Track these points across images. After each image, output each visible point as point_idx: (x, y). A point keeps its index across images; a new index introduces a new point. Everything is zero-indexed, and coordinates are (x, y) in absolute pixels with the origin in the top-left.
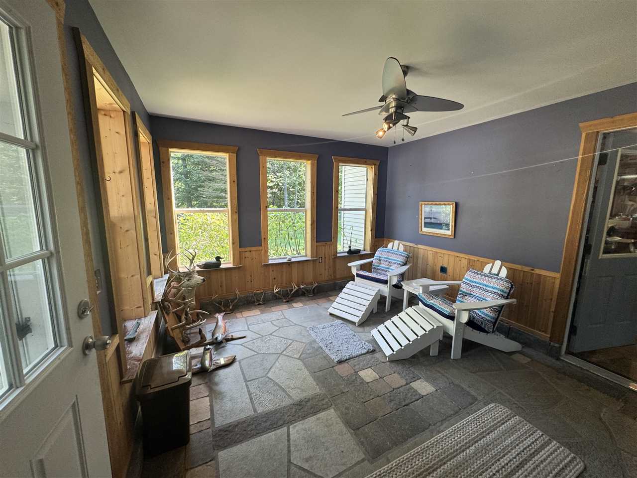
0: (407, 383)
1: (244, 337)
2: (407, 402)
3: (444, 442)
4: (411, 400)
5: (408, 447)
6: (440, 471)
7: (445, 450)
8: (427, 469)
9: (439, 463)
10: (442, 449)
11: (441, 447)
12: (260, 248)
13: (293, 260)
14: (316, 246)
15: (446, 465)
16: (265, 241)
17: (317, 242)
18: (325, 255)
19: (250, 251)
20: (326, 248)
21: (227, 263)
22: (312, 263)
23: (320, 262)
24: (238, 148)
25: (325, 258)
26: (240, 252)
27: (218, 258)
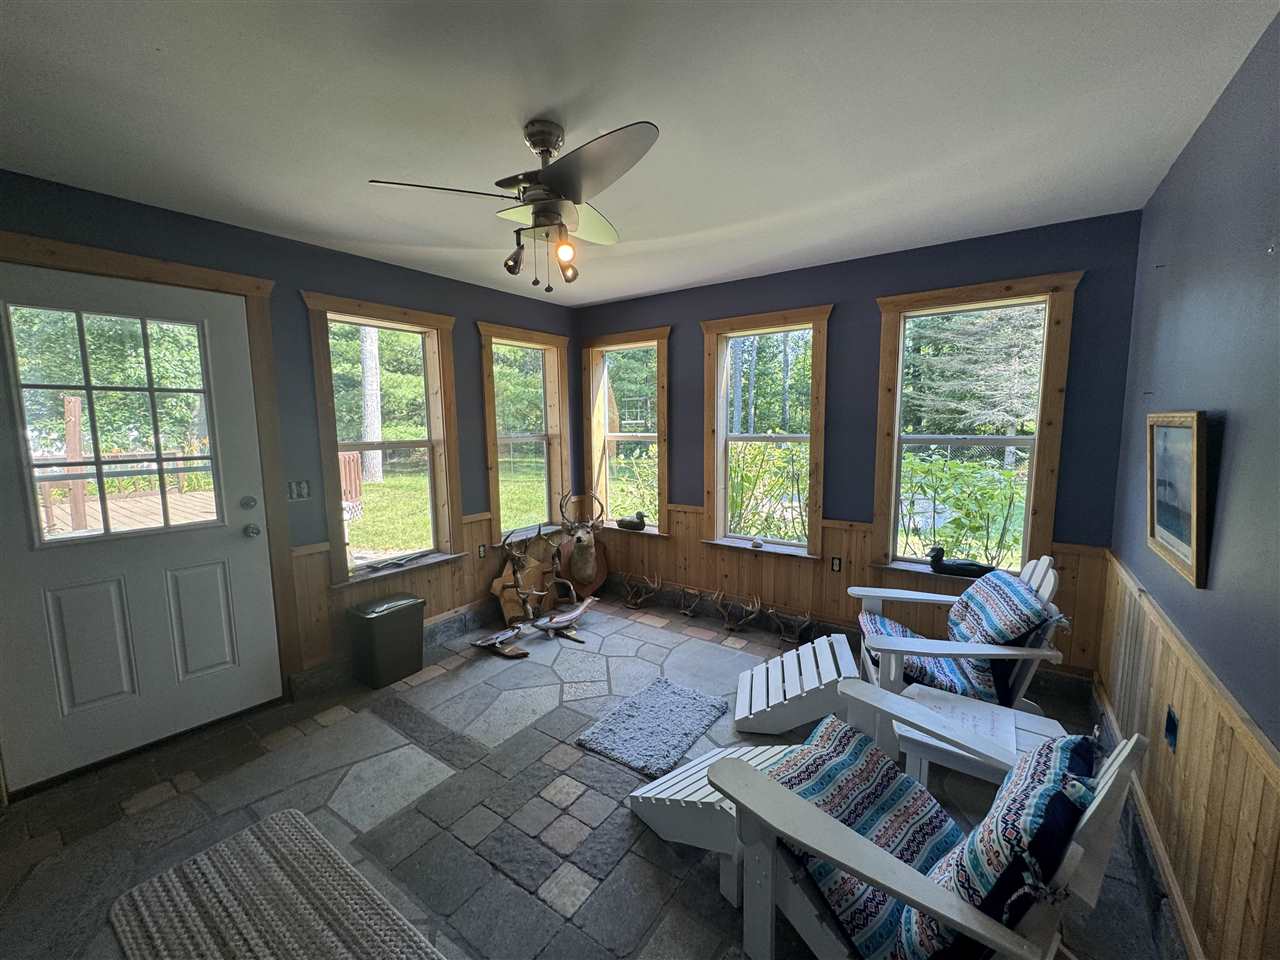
0: (567, 856)
1: (583, 642)
2: (507, 867)
3: (400, 944)
4: (512, 871)
5: (386, 885)
6: (333, 942)
7: (379, 947)
8: (337, 920)
9: (349, 939)
10: (383, 942)
11: (387, 938)
12: (700, 509)
13: (767, 548)
14: (823, 528)
15: (344, 950)
16: (708, 498)
17: (824, 518)
18: (849, 553)
19: (685, 513)
20: (854, 536)
21: (652, 526)
22: (812, 565)
23: (833, 570)
24: (669, 328)
25: (850, 562)
26: (669, 511)
27: (640, 516)
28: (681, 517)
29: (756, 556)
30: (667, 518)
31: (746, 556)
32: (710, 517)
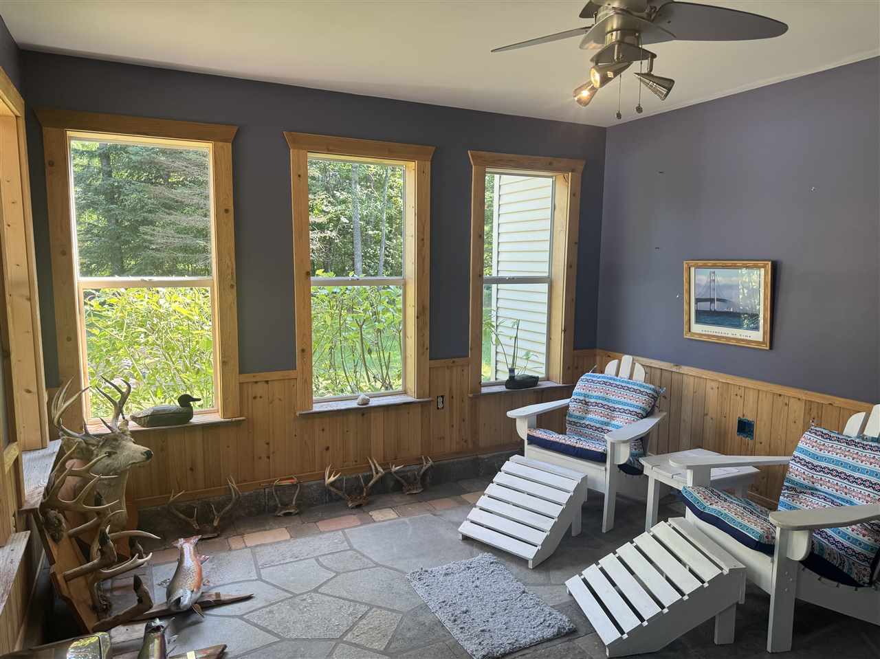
1: (249, 598)
12: (292, 373)
13: (374, 402)
14: (430, 369)
16: (303, 358)
17: (431, 358)
18: (451, 390)
19: (267, 382)
20: (455, 372)
21: (208, 411)
22: (420, 409)
23: (438, 408)
24: (235, 129)
25: (452, 397)
26: (241, 384)
27: (186, 400)
28: (260, 389)
29: (363, 415)
30: (236, 395)
31: (352, 418)
32: (306, 381)
